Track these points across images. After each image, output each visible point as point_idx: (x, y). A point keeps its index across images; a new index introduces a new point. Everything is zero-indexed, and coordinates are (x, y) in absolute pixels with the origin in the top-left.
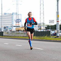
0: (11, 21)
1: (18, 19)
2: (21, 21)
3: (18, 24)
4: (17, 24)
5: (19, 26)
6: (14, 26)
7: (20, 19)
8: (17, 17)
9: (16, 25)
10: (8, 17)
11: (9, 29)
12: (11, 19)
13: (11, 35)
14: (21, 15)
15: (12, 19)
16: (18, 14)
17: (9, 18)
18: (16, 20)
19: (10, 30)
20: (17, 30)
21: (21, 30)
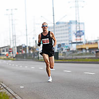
0: (68, 35)
1: (79, 31)
2: (83, 34)
3: (80, 40)
4: (79, 38)
5: (82, 42)
6: (73, 43)
7: (82, 31)
8: (78, 27)
9: (76, 40)
10: (62, 28)
11: (66, 48)
12: (68, 31)
13: (70, 57)
14: (83, 23)
15: (70, 32)
16: (79, 23)
17: (64, 30)
18: (75, 32)
19: (68, 50)
20: (79, 49)
21: (85, 49)
